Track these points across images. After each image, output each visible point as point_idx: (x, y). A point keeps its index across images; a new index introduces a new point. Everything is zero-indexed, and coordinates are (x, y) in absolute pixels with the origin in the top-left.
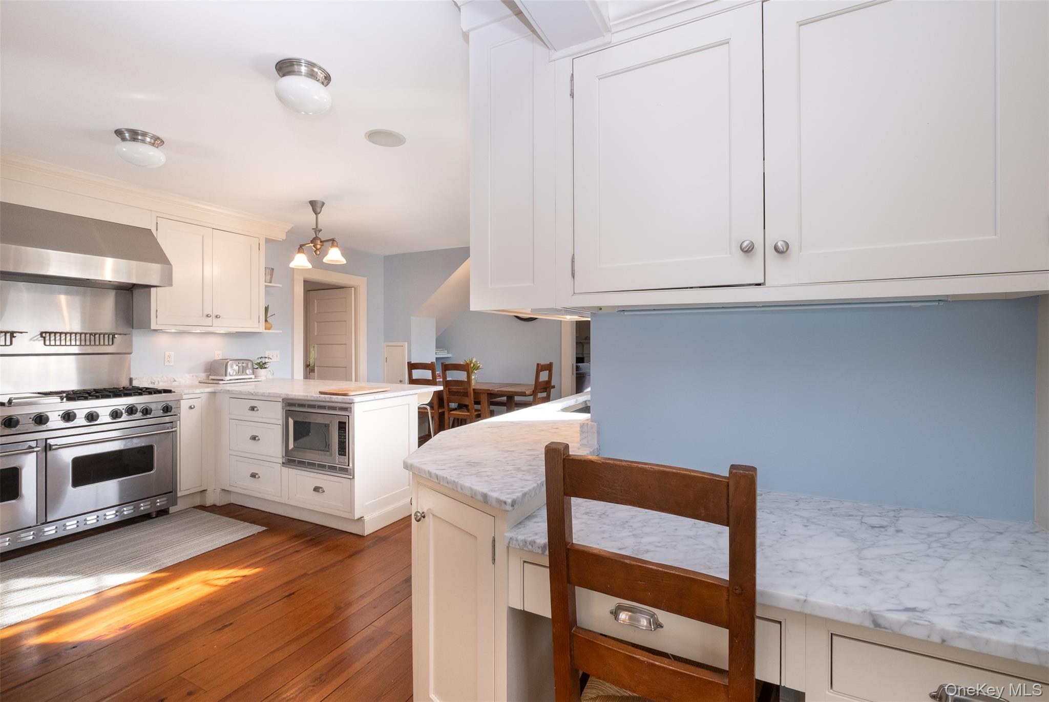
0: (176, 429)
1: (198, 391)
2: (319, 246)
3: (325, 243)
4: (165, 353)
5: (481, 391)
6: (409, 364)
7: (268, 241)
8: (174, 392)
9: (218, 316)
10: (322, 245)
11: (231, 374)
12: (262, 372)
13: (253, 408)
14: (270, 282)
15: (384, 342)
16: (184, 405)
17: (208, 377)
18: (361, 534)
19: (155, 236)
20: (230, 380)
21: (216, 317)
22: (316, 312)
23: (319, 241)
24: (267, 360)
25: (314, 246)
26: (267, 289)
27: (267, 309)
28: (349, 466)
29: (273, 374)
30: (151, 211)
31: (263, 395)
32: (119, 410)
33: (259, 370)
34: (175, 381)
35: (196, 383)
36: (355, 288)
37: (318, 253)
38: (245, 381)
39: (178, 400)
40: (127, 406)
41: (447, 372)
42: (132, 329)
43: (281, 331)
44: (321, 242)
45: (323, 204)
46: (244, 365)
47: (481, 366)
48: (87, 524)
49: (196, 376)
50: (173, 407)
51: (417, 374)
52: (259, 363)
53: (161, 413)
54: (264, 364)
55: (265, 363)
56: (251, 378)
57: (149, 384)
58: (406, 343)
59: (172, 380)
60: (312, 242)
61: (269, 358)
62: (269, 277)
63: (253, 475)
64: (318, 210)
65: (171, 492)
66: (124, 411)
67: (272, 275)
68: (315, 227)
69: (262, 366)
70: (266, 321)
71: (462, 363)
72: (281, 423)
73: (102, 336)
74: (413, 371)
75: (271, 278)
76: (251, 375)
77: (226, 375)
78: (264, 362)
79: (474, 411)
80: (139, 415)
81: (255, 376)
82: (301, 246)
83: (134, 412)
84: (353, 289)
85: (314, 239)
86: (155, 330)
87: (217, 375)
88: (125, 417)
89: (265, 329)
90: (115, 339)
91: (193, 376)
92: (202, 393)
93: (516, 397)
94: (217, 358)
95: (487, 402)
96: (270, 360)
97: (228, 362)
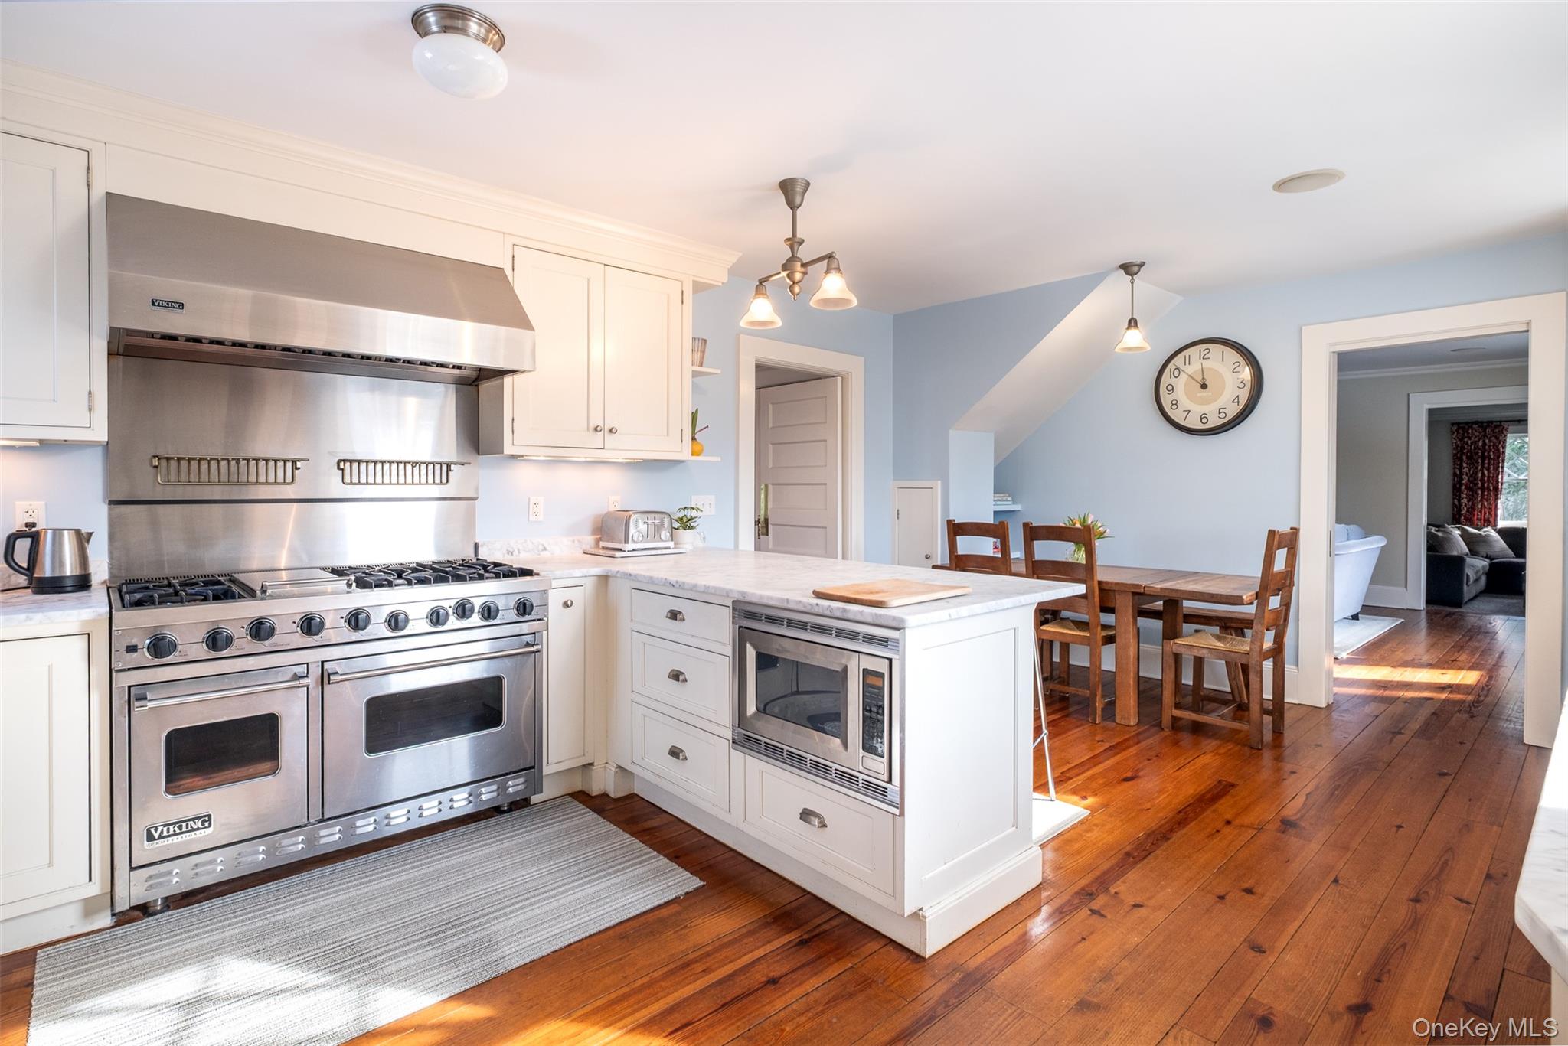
0: (539, 647)
1: (577, 573)
2: (798, 276)
3: (810, 268)
4: (529, 499)
5: (1116, 588)
6: (950, 523)
7: (699, 287)
8: (538, 575)
9: (614, 430)
10: (805, 273)
11: (635, 538)
12: (685, 535)
13: (674, 615)
14: (701, 365)
15: (894, 480)
16: (555, 599)
17: (598, 542)
18: (916, 950)
19: (511, 282)
20: (634, 550)
21: (611, 431)
22: (771, 425)
23: (799, 264)
24: (694, 513)
25: (788, 275)
26: (697, 379)
27: (694, 416)
28: (890, 781)
29: (704, 539)
30: (504, 233)
31: (694, 588)
32: (444, 608)
33: (682, 531)
34: (545, 549)
35: (579, 554)
36: (842, 377)
37: (797, 289)
38: (659, 552)
39: (544, 591)
40: (458, 600)
41: (1036, 543)
42: (477, 456)
43: (718, 459)
44: (803, 265)
45: (807, 185)
46: (656, 522)
47: (1108, 530)
48: (390, 825)
49: (579, 541)
50: (534, 605)
51: (966, 545)
52: (681, 519)
53: (512, 615)
54: (689, 520)
55: (691, 519)
56: (669, 548)
57: (504, 556)
58: (939, 482)
59: (541, 547)
60: (785, 267)
61: (698, 509)
62: (698, 355)
63: (675, 753)
64: (798, 201)
65: (532, 769)
66: (451, 611)
67: (704, 352)
68: (791, 236)
69: (686, 524)
70: (694, 439)
71: (1062, 525)
72: (730, 653)
73: (431, 466)
74: (958, 537)
75: (702, 357)
76: (668, 540)
77: (626, 541)
78: (689, 517)
79: (1099, 628)
80: (476, 619)
81: (675, 544)
82: (762, 282)
83: (467, 613)
84: (839, 379)
85: (789, 260)
86: (513, 457)
87: (611, 539)
88: (453, 622)
89: (692, 455)
90: (451, 473)
91: (574, 541)
92: (586, 576)
93: (1184, 601)
94: (612, 509)
95: (1131, 611)
96: (699, 514)
97: (630, 517)
